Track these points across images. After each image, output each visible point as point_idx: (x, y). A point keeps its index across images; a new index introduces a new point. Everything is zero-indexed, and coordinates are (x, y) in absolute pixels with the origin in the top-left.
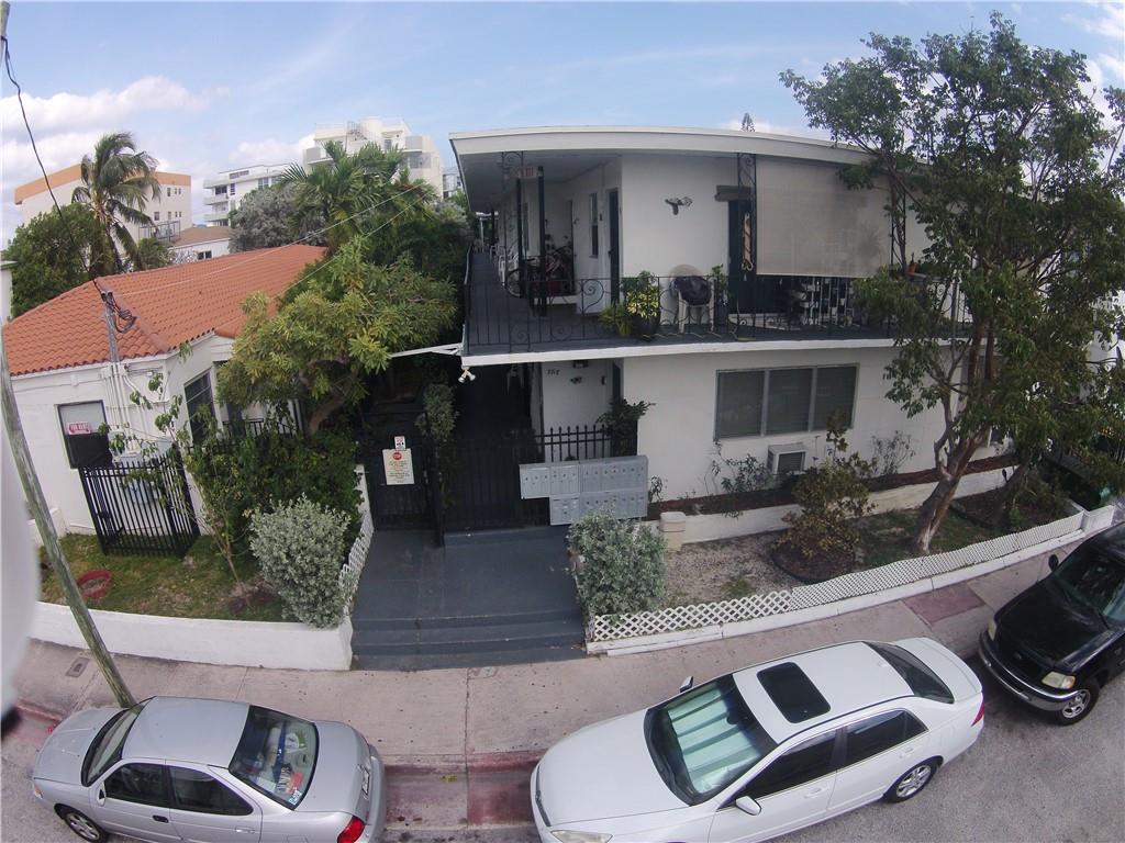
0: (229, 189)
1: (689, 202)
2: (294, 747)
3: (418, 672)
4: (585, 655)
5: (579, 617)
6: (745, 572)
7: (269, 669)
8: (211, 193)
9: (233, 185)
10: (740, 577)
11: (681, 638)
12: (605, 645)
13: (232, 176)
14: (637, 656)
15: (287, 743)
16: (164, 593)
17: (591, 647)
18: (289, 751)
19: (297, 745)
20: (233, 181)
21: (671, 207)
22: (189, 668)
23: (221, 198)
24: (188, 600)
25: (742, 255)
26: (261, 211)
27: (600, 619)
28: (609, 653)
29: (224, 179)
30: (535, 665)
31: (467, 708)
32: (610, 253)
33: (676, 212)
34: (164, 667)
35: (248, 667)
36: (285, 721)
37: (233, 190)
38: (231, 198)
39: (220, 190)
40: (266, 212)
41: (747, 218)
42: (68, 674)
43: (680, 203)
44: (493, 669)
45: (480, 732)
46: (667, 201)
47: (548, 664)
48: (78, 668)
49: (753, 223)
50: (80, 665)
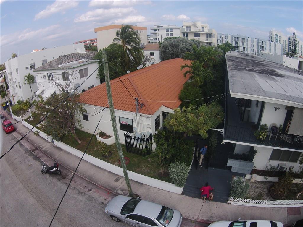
1: (279, 109)
4: (226, 203)
7: (164, 190)
9: (158, 29)
11: (245, 204)
12: (231, 202)
14: (236, 206)
15: (167, 213)
16: (143, 168)
17: (228, 202)
18: (167, 215)
19: (169, 214)
21: (275, 109)
22: (146, 186)
23: (155, 32)
24: (149, 171)
25: (286, 129)
27: (232, 197)
28: (231, 204)
29: (156, 27)
30: (217, 202)
31: (201, 209)
33: (276, 111)
34: (139, 184)
35: (159, 189)
36: (168, 209)
37: (159, 31)
38: (158, 33)
39: (155, 30)
41: (289, 121)
42: (114, 181)
43: (277, 109)
44: (209, 201)
45: (202, 215)
47: (219, 203)
48: (117, 180)
49: (290, 122)
50: (118, 179)
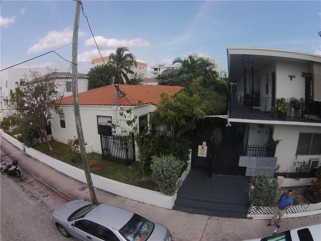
0: (158, 69)
1: (295, 77)
2: (145, 229)
3: (193, 214)
4: (246, 218)
5: (247, 206)
6: (297, 198)
7: (145, 204)
8: (153, 70)
9: (159, 69)
10: (295, 199)
12: (253, 216)
13: (159, 66)
14: (261, 220)
15: (143, 227)
16: (119, 175)
18: (142, 230)
19: (146, 229)
20: (159, 67)
21: (290, 78)
22: (120, 197)
23: (156, 72)
25: (310, 94)
26: (168, 75)
27: (254, 207)
28: (253, 218)
29: (157, 67)
31: (205, 228)
32: (272, 92)
33: (291, 80)
34: (111, 195)
35: (139, 202)
36: (145, 221)
37: (159, 70)
38: (159, 72)
39: (156, 69)
40: (169, 76)
41: (311, 82)
43: (292, 77)
44: (217, 217)
45: (207, 236)
46: (289, 76)
49: (313, 84)
